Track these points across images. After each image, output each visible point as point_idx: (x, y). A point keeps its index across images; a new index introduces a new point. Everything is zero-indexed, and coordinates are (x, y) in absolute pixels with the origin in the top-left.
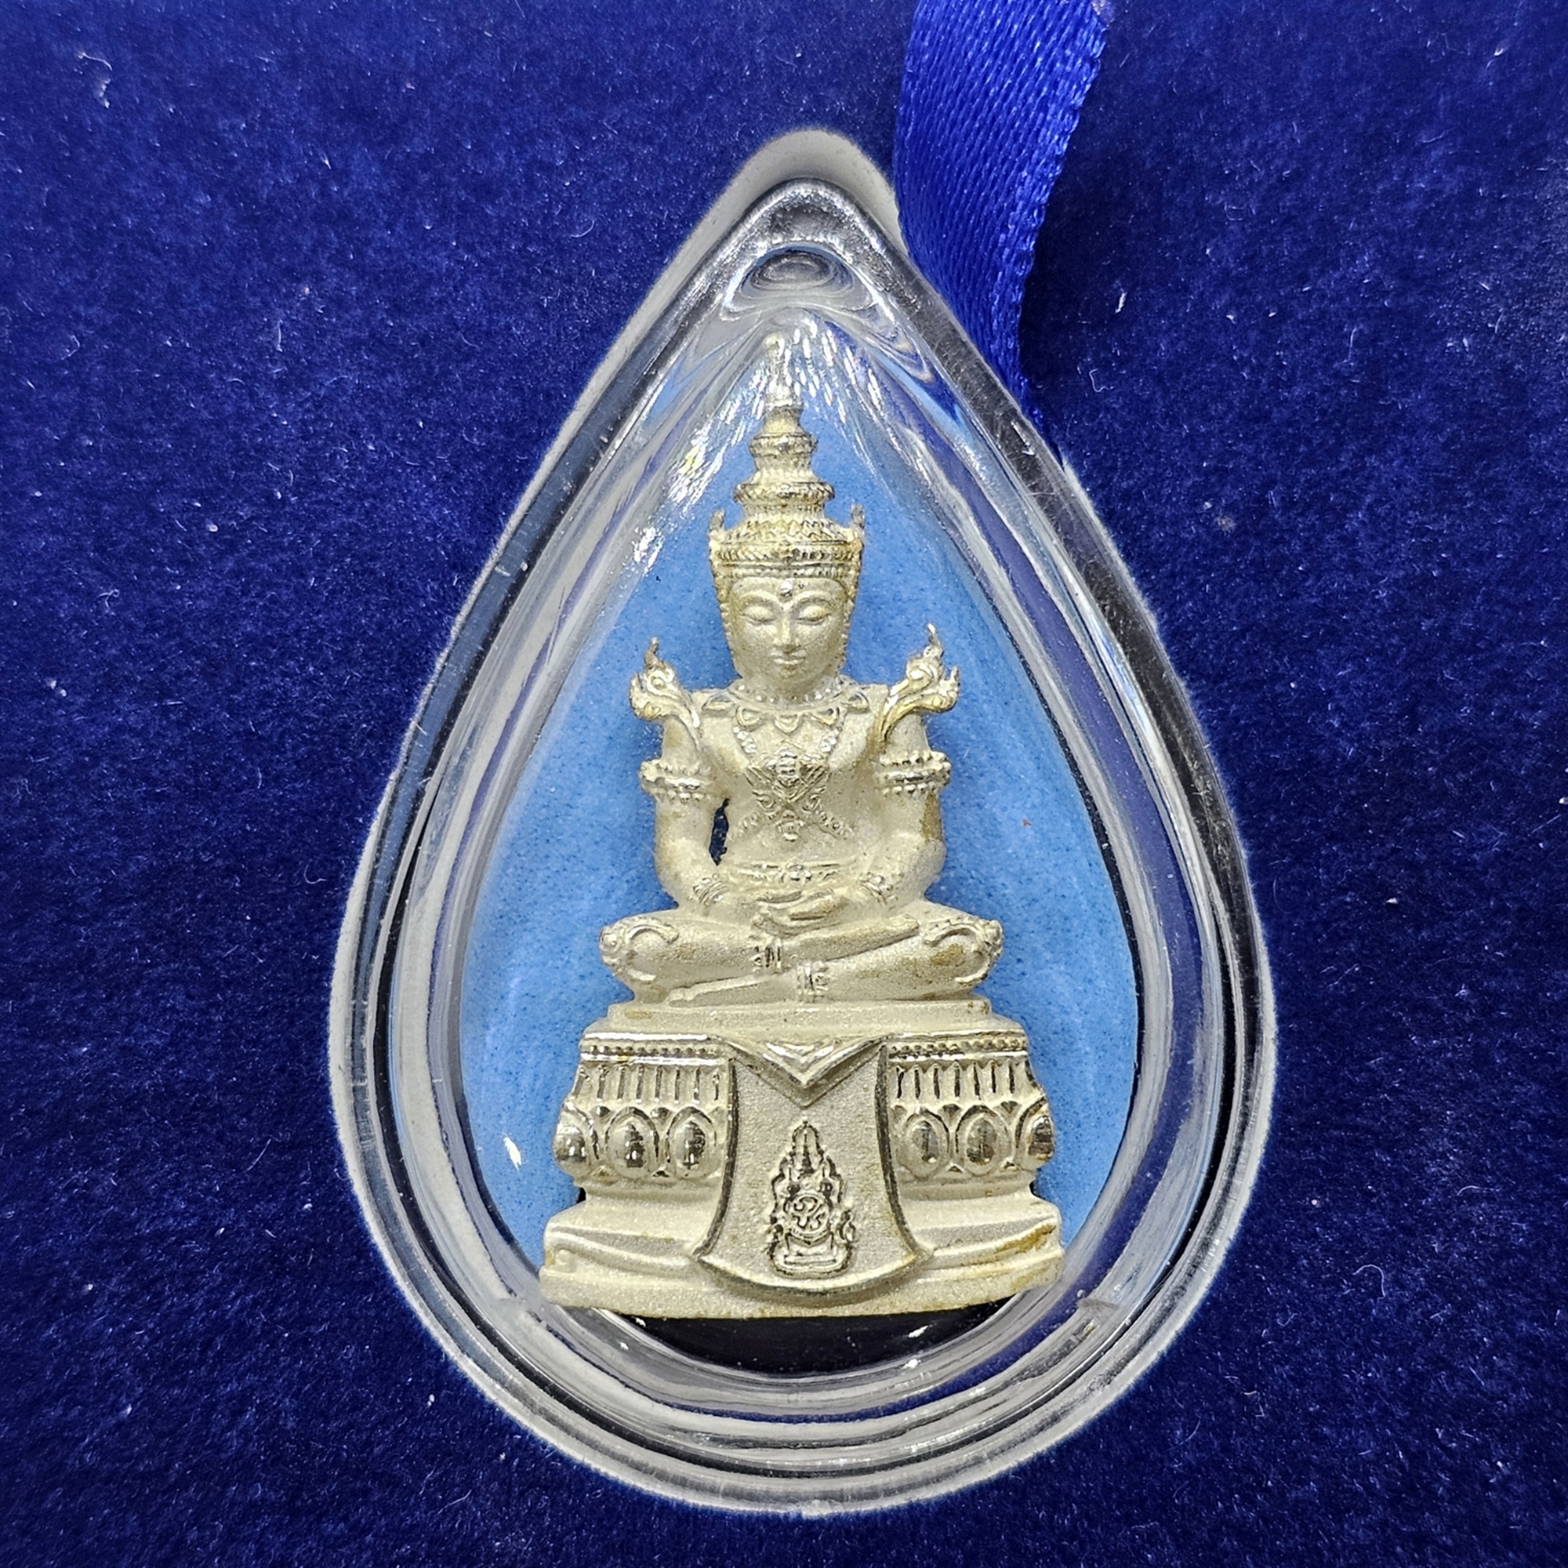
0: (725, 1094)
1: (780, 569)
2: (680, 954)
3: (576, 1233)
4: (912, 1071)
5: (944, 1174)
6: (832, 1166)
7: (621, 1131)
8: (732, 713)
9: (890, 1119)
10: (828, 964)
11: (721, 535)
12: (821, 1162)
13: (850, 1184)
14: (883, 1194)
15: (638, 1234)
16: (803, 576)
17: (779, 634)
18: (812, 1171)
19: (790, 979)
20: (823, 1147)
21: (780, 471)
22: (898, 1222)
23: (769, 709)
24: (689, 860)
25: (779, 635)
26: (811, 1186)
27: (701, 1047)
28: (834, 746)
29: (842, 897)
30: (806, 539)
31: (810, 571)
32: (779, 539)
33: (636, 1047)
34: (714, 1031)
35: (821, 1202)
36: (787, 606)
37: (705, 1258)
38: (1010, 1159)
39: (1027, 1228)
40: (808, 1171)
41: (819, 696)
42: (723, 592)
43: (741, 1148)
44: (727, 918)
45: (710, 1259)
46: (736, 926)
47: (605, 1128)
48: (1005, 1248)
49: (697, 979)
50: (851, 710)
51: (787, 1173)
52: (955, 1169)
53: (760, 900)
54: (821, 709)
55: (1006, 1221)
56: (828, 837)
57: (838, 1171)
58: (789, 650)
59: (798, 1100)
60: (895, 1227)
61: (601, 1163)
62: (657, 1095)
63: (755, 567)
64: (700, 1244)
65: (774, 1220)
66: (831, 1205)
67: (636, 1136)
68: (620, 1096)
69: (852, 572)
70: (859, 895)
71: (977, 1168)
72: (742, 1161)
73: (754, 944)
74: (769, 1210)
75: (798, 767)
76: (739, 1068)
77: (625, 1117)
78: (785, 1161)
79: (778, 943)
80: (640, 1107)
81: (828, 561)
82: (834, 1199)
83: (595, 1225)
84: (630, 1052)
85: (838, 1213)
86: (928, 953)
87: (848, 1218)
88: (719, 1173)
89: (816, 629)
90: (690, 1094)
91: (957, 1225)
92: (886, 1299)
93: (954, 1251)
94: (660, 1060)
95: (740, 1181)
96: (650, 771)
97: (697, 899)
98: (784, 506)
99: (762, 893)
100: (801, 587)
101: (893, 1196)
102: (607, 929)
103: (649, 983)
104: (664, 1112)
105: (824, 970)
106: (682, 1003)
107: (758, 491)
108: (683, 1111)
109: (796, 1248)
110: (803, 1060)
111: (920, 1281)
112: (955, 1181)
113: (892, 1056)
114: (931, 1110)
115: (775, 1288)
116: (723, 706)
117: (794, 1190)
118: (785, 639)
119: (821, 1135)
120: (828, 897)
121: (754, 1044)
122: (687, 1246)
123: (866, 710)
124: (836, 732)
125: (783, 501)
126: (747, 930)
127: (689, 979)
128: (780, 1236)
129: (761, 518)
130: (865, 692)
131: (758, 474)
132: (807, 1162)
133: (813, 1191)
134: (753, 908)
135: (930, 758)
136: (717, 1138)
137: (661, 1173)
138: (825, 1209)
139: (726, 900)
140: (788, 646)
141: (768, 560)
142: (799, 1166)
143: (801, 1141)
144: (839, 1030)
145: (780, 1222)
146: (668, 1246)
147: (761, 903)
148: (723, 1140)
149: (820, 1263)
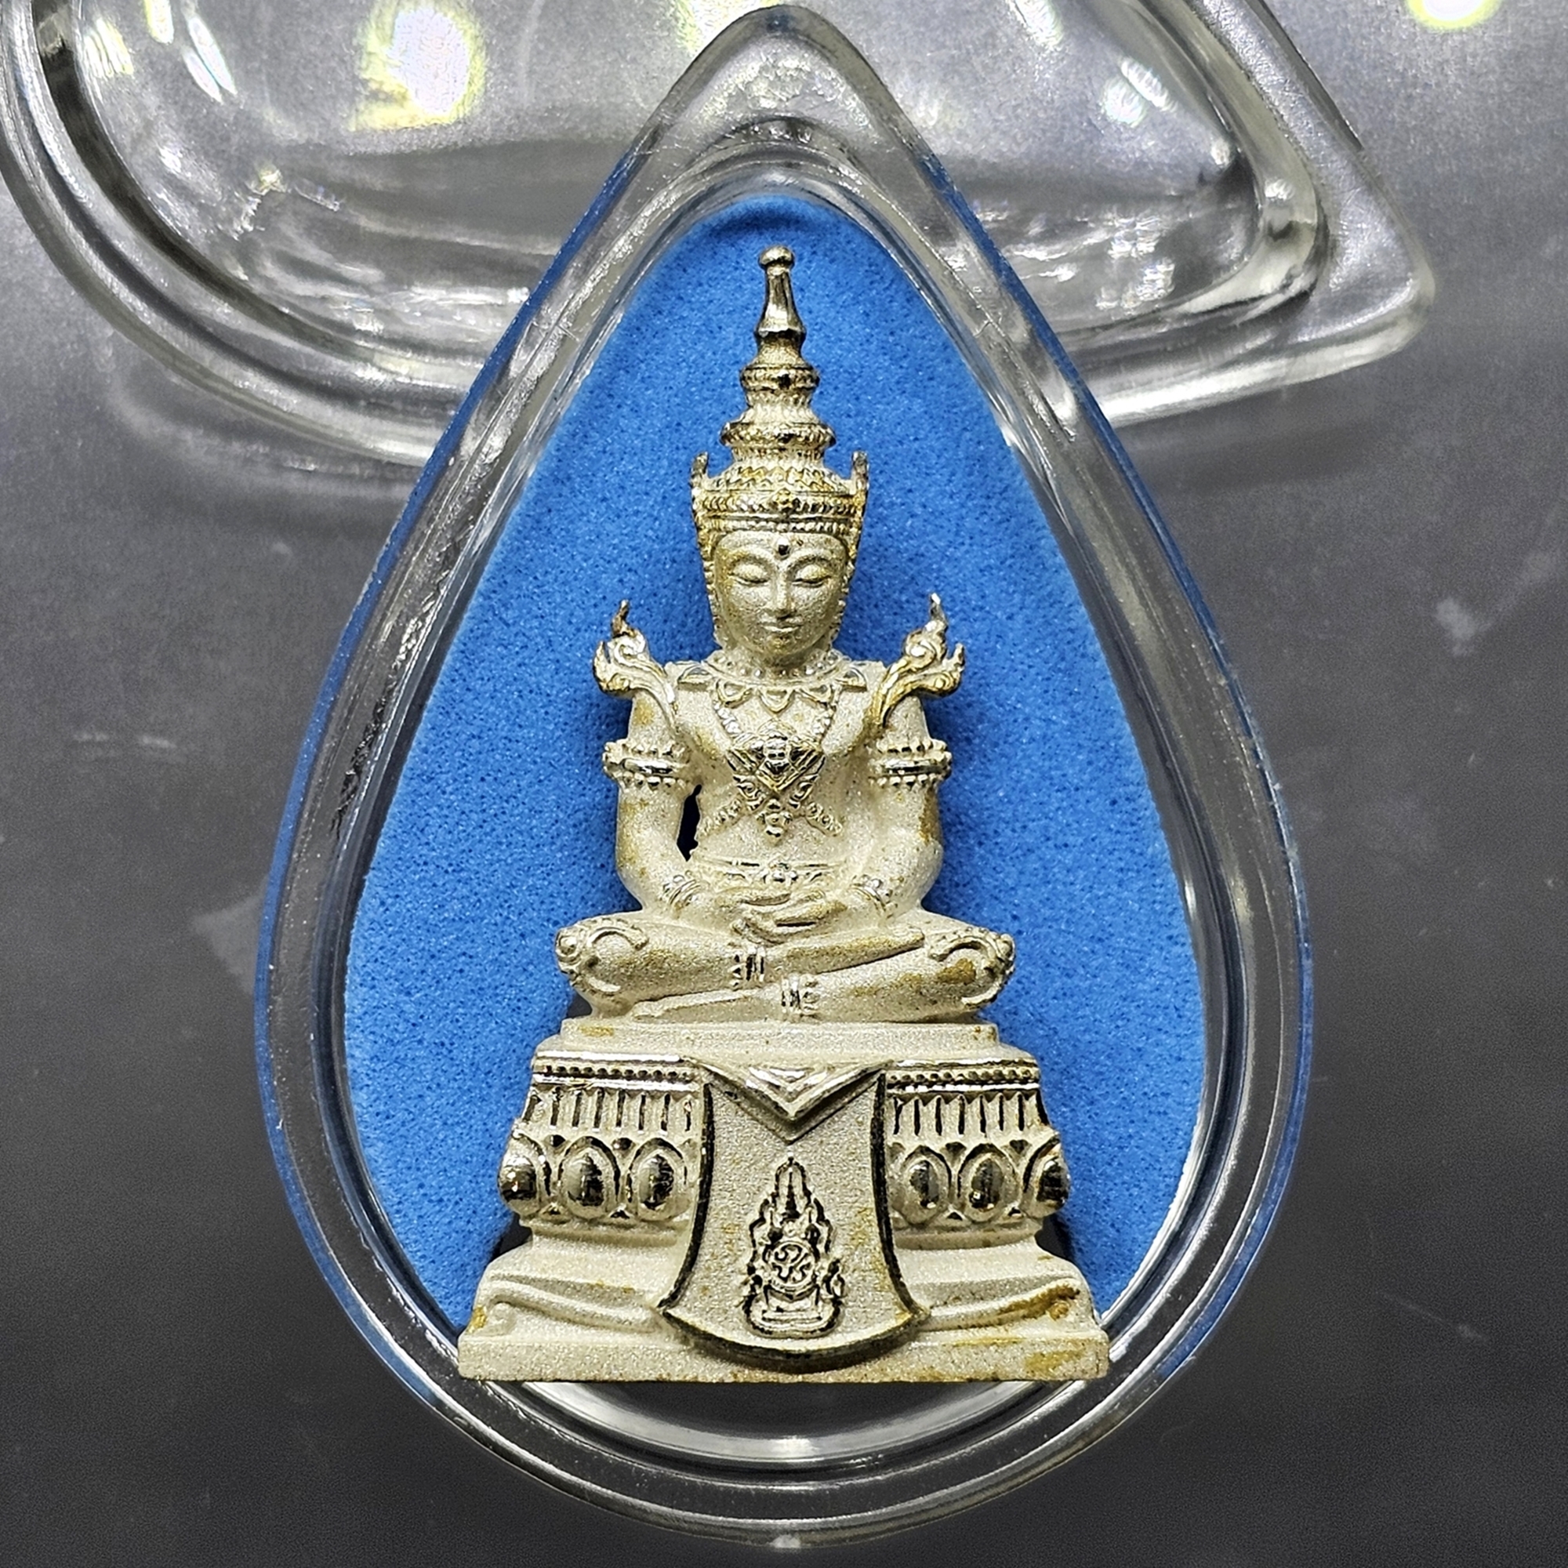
0: (698, 1125)
1: (777, 522)
2: (650, 961)
3: (520, 1280)
4: (912, 1103)
5: (943, 1220)
6: (820, 1210)
7: (575, 1165)
8: (713, 687)
9: (887, 1157)
10: (818, 978)
11: (706, 482)
12: (807, 1206)
13: (839, 1231)
14: (876, 1242)
15: (593, 1282)
16: (803, 530)
17: (773, 596)
18: (797, 1215)
19: (772, 993)
20: (810, 1188)
21: (778, 408)
22: (892, 1276)
23: (753, 682)
24: (658, 854)
25: (773, 599)
26: (795, 1232)
27: (671, 1069)
28: (828, 727)
29: (836, 902)
30: (806, 488)
31: (810, 525)
32: (777, 487)
33: (596, 1068)
34: (686, 1052)
35: (805, 1251)
36: (784, 565)
37: (670, 1311)
38: (1016, 1205)
39: (1036, 1286)
40: (792, 1214)
41: (809, 671)
42: (708, 549)
43: (715, 1186)
44: (702, 921)
45: (675, 1312)
46: (713, 931)
47: (559, 1159)
48: (1009, 1310)
49: (666, 991)
50: (846, 688)
51: (767, 1216)
52: (954, 1216)
53: (742, 901)
54: (812, 686)
55: (1011, 1277)
56: (816, 832)
57: (827, 1215)
58: (784, 616)
59: (783, 1134)
60: (889, 1281)
61: (553, 1199)
62: (619, 1124)
63: (748, 519)
64: (666, 1296)
65: (751, 1270)
66: (817, 1255)
67: (593, 1170)
68: (575, 1123)
69: (854, 530)
70: (854, 900)
71: (980, 1216)
72: (715, 1203)
73: (732, 952)
74: (746, 1259)
75: (788, 750)
76: (716, 1095)
77: (581, 1148)
78: (766, 1202)
79: (761, 953)
80: (598, 1137)
81: (830, 515)
82: (821, 1248)
83: (544, 1271)
84: (589, 1073)
85: (825, 1263)
86: (934, 969)
87: (837, 1269)
88: (688, 1216)
89: (814, 593)
90: (656, 1123)
91: (957, 1281)
92: (876, 1364)
93: (952, 1311)
94: (623, 1084)
95: (712, 1225)
96: (615, 751)
97: (667, 899)
98: (782, 449)
99: (745, 895)
100: (800, 543)
101: (887, 1245)
102: (565, 931)
103: (611, 995)
104: (626, 1144)
105: (813, 985)
106: (649, 1018)
107: (752, 431)
108: (649, 1143)
109: (775, 1302)
110: (791, 1088)
111: (913, 1345)
112: (954, 1229)
113: (891, 1086)
114: (932, 1148)
115: (750, 1348)
116: (700, 679)
117: (775, 1236)
118: (780, 602)
119: (809, 1174)
120: (820, 901)
121: (733, 1068)
122: (649, 1297)
123: (864, 689)
124: (830, 712)
125: (781, 444)
126: (725, 936)
127: (659, 991)
128: (757, 1289)
129: (755, 463)
130: (861, 669)
131: (751, 411)
132: (791, 1205)
133: (796, 1239)
134: (733, 912)
135: (931, 747)
136: (687, 1176)
137: (621, 1214)
138: (811, 1259)
139: (701, 901)
140: (783, 611)
141: (764, 510)
142: (782, 1209)
143: (785, 1181)
144: (830, 1055)
145: (759, 1273)
146: (627, 1295)
147: (744, 905)
148: (695, 1177)
149: (803, 1321)
